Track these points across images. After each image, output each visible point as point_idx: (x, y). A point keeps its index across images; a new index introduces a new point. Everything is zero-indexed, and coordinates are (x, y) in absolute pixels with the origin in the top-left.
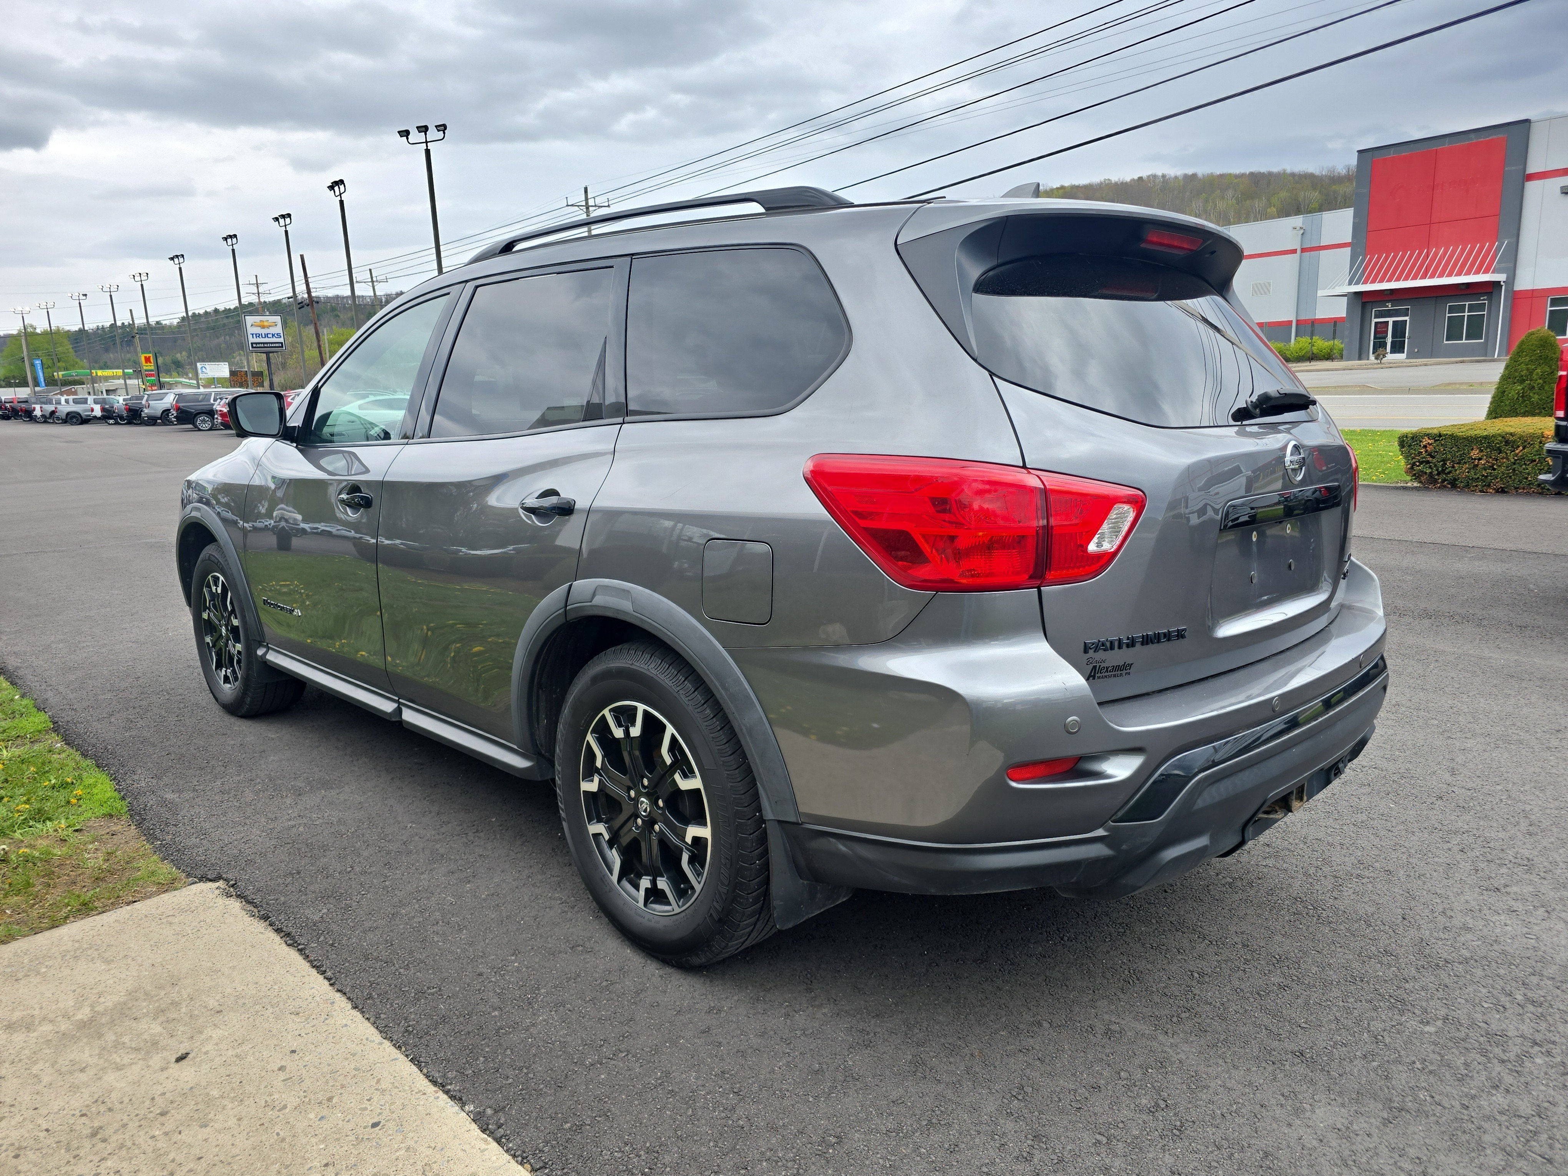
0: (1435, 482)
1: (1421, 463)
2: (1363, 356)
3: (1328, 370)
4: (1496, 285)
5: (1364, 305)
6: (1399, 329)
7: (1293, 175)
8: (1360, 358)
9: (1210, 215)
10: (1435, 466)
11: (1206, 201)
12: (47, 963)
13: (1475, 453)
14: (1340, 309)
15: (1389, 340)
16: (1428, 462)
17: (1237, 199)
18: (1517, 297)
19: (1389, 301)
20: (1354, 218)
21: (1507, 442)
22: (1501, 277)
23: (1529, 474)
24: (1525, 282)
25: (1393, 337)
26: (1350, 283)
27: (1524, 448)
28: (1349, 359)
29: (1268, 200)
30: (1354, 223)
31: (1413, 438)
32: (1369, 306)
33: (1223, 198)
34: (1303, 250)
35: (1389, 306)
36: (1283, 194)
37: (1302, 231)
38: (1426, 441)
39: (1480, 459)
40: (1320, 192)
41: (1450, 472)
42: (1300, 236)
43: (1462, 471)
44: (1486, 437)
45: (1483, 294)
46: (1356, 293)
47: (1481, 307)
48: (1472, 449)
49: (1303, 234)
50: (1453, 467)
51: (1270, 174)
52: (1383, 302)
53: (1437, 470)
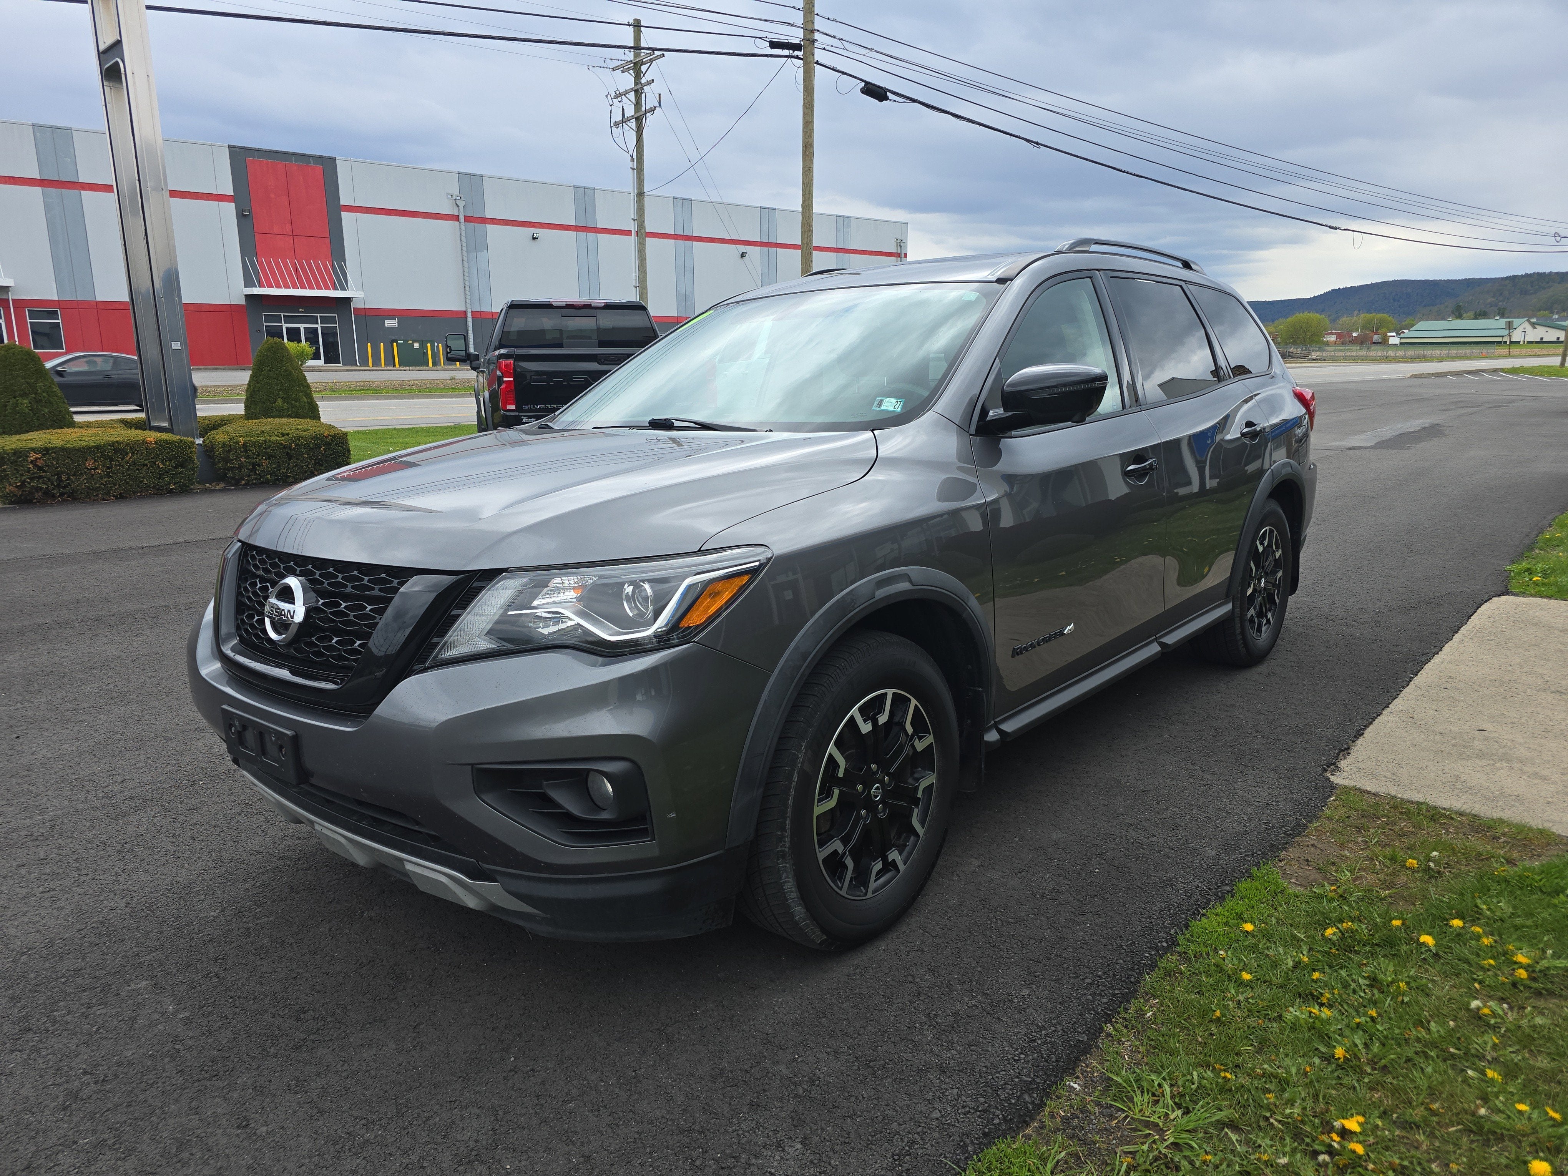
0: (53, 496)
1: (32, 479)
10: (49, 480)
12: (1491, 795)
13: (90, 464)
16: (40, 477)
21: (116, 450)
23: (143, 478)
27: (133, 455)
31: (15, 454)
38: (33, 456)
39: (96, 469)
41: (66, 486)
43: (82, 482)
44: (98, 447)
48: (86, 460)
50: (69, 479)
53: (52, 484)
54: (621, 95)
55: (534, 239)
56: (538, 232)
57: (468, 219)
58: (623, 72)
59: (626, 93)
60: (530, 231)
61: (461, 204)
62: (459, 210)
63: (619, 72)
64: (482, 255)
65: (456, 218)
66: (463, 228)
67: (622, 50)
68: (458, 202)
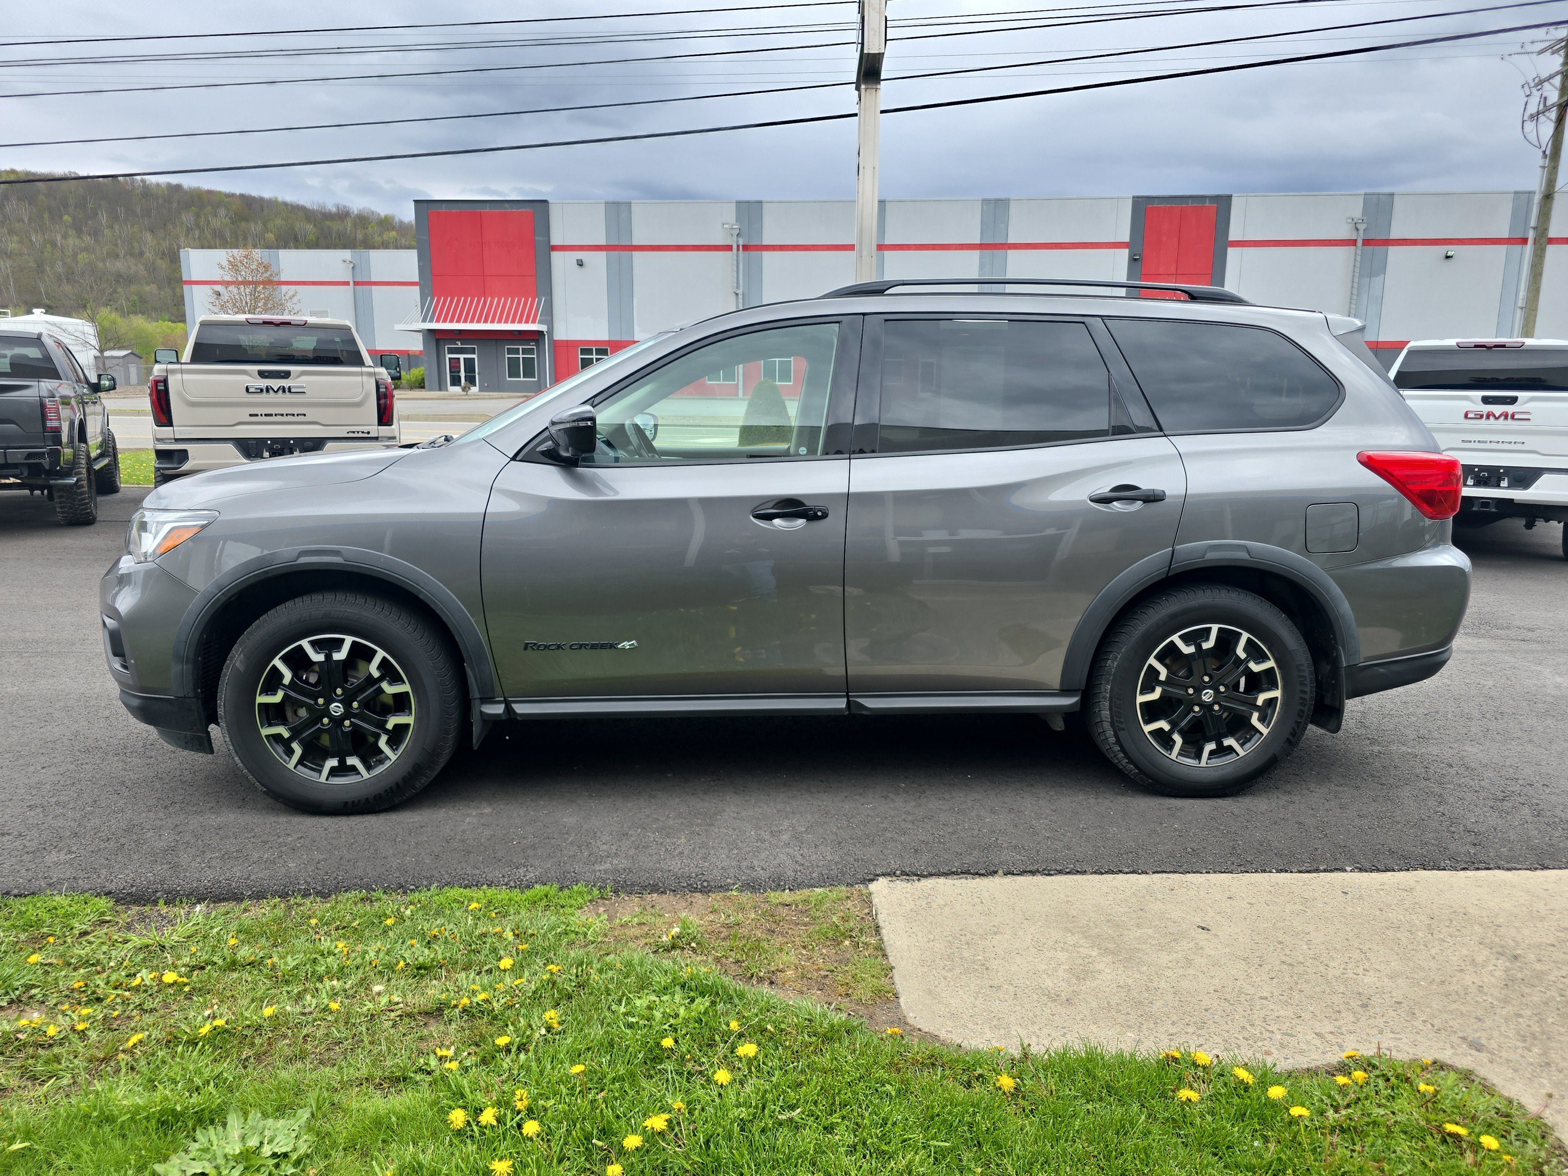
2: (443, 387)
3: (424, 399)
4: (540, 333)
5: (438, 341)
6: (469, 364)
7: (285, 204)
8: (440, 390)
9: (203, 230)
11: (198, 216)
14: (416, 344)
15: (462, 374)
17: (231, 218)
18: (557, 345)
19: (458, 340)
20: (419, 261)
22: (543, 328)
24: (561, 333)
25: (465, 372)
26: (424, 321)
28: (430, 390)
29: (265, 225)
30: (419, 266)
32: (442, 343)
33: (215, 215)
34: (356, 283)
35: (459, 345)
36: (279, 222)
37: (352, 266)
40: (315, 225)
42: (351, 270)
45: (533, 340)
46: (429, 330)
47: (531, 351)
49: (353, 268)
51: (261, 199)
52: (454, 341)
54: (1541, 82)
55: (1447, 257)
56: (1452, 250)
57: (1367, 242)
58: (1553, 53)
59: (1551, 77)
60: (1442, 250)
61: (1362, 227)
62: (1358, 234)
63: (1548, 53)
64: (1377, 281)
65: (1353, 242)
66: (1359, 252)
67: (1544, 29)
68: (1358, 226)
